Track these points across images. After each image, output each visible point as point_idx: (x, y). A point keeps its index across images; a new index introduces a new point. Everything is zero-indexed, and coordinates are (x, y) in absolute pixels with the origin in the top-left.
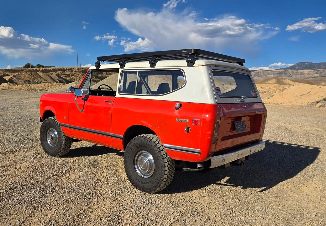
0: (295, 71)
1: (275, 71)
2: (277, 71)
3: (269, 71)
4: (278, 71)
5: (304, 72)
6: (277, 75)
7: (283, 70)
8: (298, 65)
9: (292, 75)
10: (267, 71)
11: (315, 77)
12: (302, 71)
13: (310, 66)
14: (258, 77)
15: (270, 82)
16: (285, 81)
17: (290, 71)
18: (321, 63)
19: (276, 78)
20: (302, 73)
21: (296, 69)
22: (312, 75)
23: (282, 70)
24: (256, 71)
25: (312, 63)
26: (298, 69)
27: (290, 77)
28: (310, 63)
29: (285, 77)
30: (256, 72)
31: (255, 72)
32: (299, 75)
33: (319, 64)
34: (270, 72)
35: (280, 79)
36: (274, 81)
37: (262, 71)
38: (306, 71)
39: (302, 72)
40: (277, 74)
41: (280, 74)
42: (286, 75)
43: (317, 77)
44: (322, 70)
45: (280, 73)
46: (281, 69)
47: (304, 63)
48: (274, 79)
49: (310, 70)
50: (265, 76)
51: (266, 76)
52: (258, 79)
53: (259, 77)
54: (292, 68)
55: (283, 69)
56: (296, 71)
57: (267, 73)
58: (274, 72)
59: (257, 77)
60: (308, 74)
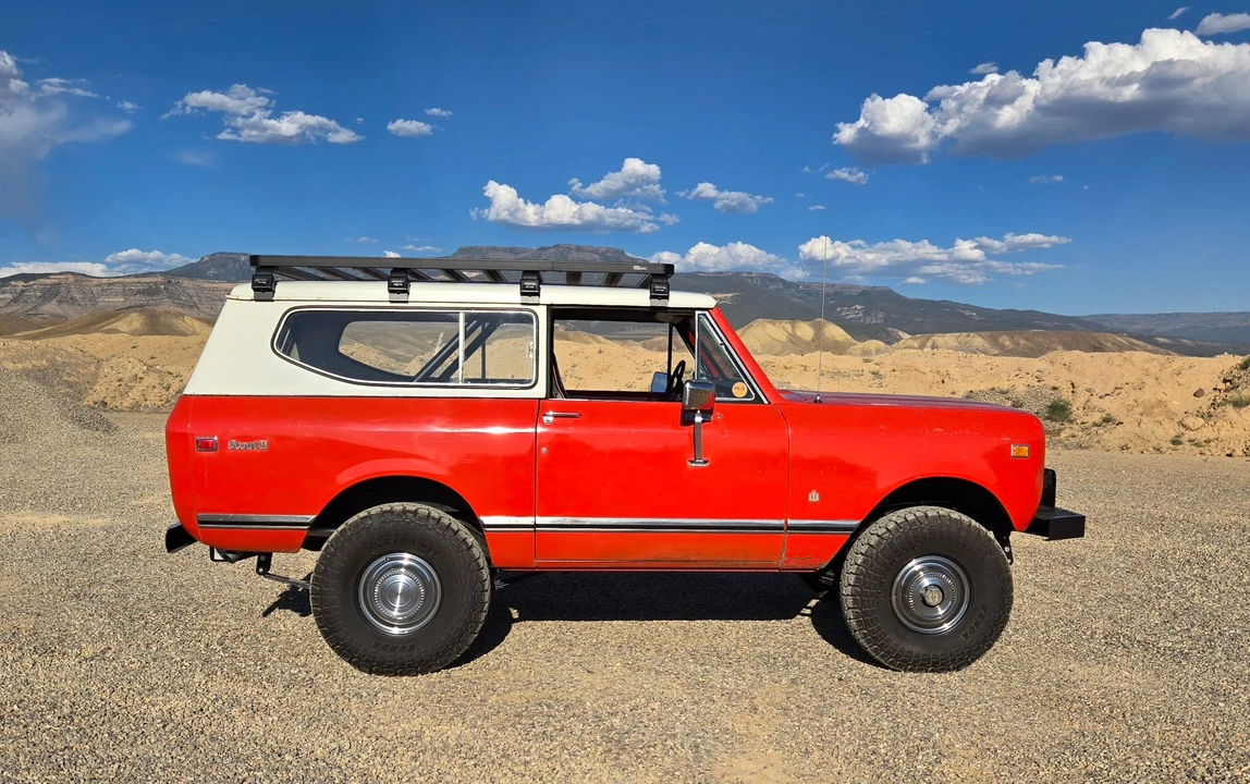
0: (206, 285)
1: (127, 280)
2: (137, 280)
3: (105, 281)
4: (142, 280)
6: (140, 300)
7: (160, 279)
8: (213, 260)
9: (195, 299)
10: (96, 282)
14: (60, 302)
15: (120, 325)
16: (178, 323)
17: (186, 282)
19: (140, 308)
21: (208, 278)
23: (155, 279)
24: (46, 276)
26: (217, 277)
27: (191, 307)
29: (173, 309)
30: (48, 281)
31: (42, 280)
34: (108, 286)
35: (160, 314)
36: (135, 321)
37: (71, 279)
40: (139, 292)
41: (150, 295)
42: (173, 297)
45: (151, 291)
46: (150, 274)
47: (232, 257)
48: (135, 315)
50: (91, 300)
51: (93, 300)
52: (61, 312)
53: (64, 306)
54: (191, 272)
55: (162, 274)
56: (211, 285)
57: (95, 289)
58: (124, 284)
59: (54, 302)
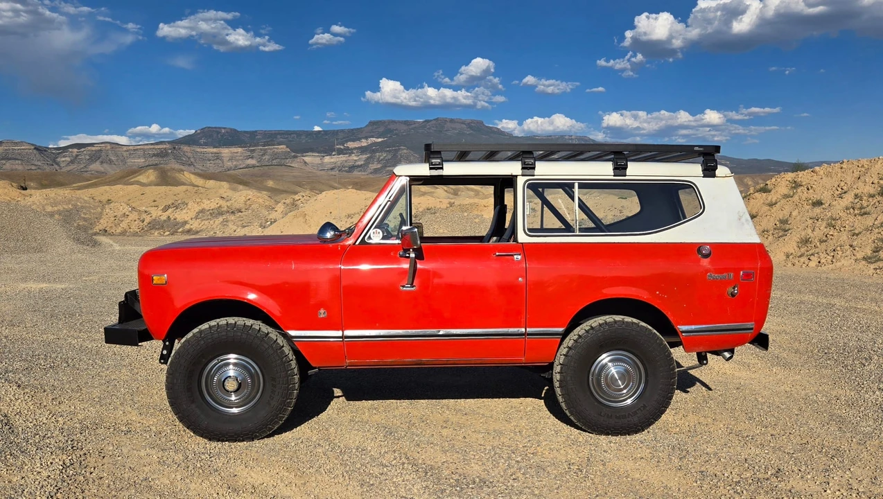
0: (199, 150)
1: (146, 147)
2: (152, 147)
3: (131, 148)
4: (156, 147)
5: (221, 153)
6: (155, 160)
7: (167, 146)
8: (203, 132)
9: (192, 160)
10: (125, 148)
11: (248, 167)
12: (215, 150)
13: (232, 138)
14: (102, 163)
15: (142, 178)
16: (180, 176)
17: (186, 148)
18: (256, 131)
19: (155, 166)
20: (218, 157)
21: (200, 145)
22: (241, 162)
23: (165, 146)
24: (92, 145)
25: (235, 130)
26: (206, 144)
27: (189, 165)
28: (231, 129)
29: (177, 166)
30: (93, 149)
31: (89, 148)
32: (210, 160)
33: (253, 134)
34: (133, 151)
35: (168, 170)
36: (151, 175)
37: (109, 147)
38: (225, 152)
39: (216, 153)
40: (154, 155)
41: (162, 157)
42: (177, 158)
43: (254, 166)
44: (261, 149)
45: (162, 154)
46: (161, 143)
47: (216, 130)
48: (151, 171)
49: (234, 150)
50: (122, 161)
51: (124, 161)
52: (102, 169)
53: (105, 165)
54: (189, 140)
55: (169, 142)
56: (202, 150)
57: (125, 154)
58: (144, 150)
59: (98, 163)
60: (231, 159)
